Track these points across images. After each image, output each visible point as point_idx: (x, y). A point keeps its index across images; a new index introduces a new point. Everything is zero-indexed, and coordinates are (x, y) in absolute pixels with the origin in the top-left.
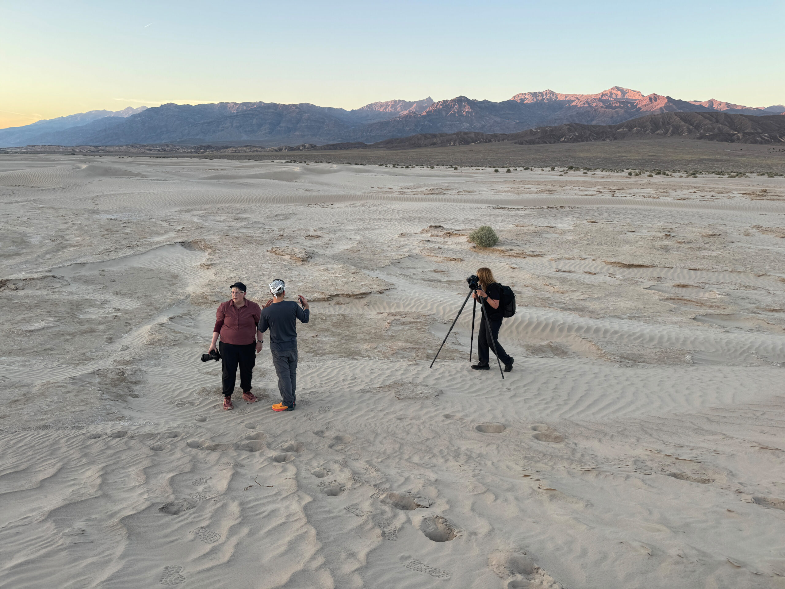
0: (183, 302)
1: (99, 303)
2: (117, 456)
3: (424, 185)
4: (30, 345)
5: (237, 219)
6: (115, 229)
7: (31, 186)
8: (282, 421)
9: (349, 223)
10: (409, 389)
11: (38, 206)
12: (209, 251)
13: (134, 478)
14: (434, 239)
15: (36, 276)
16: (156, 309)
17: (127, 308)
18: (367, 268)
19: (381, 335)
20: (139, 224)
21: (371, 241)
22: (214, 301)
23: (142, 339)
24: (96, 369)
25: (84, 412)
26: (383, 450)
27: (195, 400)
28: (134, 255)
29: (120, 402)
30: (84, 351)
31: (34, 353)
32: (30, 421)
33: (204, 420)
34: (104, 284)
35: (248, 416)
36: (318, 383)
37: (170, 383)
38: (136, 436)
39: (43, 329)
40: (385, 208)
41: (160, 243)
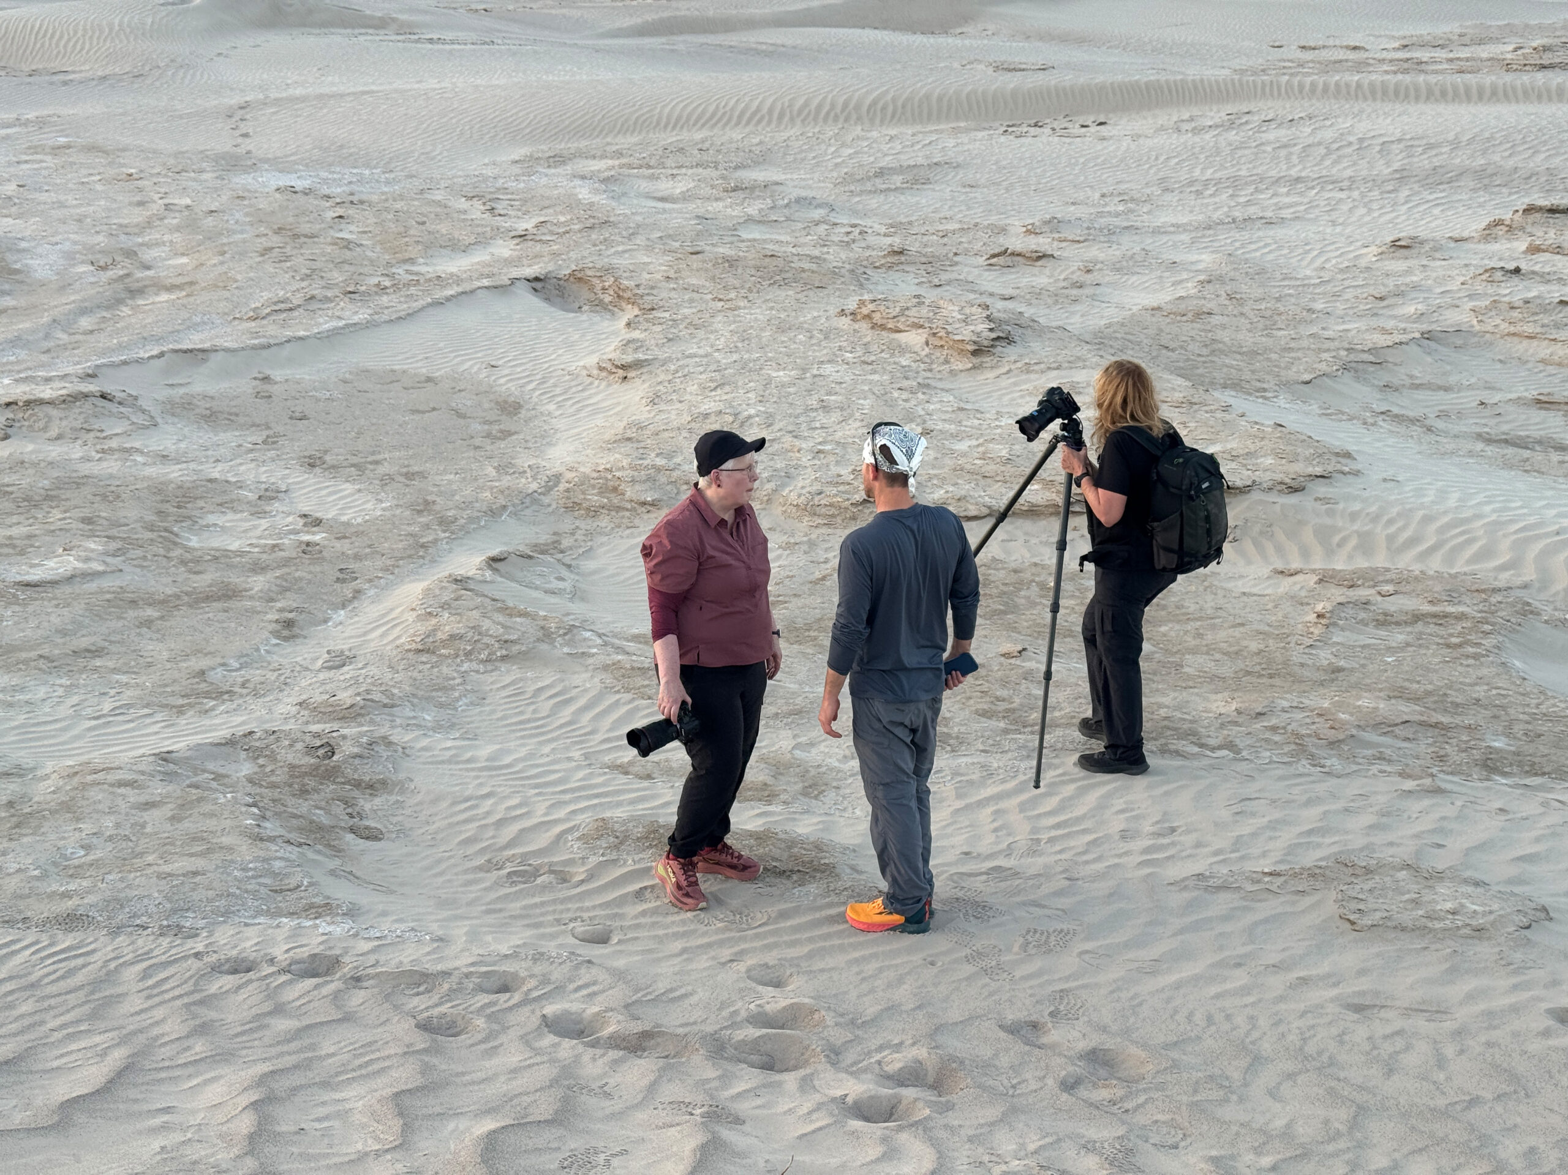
0: (535, 501)
1: (252, 496)
2: (307, 1042)
3: (1510, 30)
4: (29, 632)
5: (734, 190)
6: (305, 228)
7: (26, 68)
8: (881, 970)
9: (1168, 197)
10: (1398, 891)
11: (50, 143)
12: (631, 312)
13: (364, 1126)
14: (1542, 263)
15: (47, 392)
16: (445, 523)
17: (344, 518)
18: (1235, 385)
19: (1286, 663)
20: (387, 209)
21: (1261, 273)
22: (644, 504)
23: (396, 632)
24: (240, 731)
25: (198, 879)
26: (1280, 1123)
27: (571, 862)
28: (369, 325)
29: (319, 852)
30: (204, 663)
31: (41, 663)
32: (28, 896)
33: (602, 939)
34: (268, 428)
35: (757, 936)
36: (1022, 834)
37: (488, 796)
38: (369, 977)
39: (70, 579)
40: (1328, 134)
41: (458, 281)
